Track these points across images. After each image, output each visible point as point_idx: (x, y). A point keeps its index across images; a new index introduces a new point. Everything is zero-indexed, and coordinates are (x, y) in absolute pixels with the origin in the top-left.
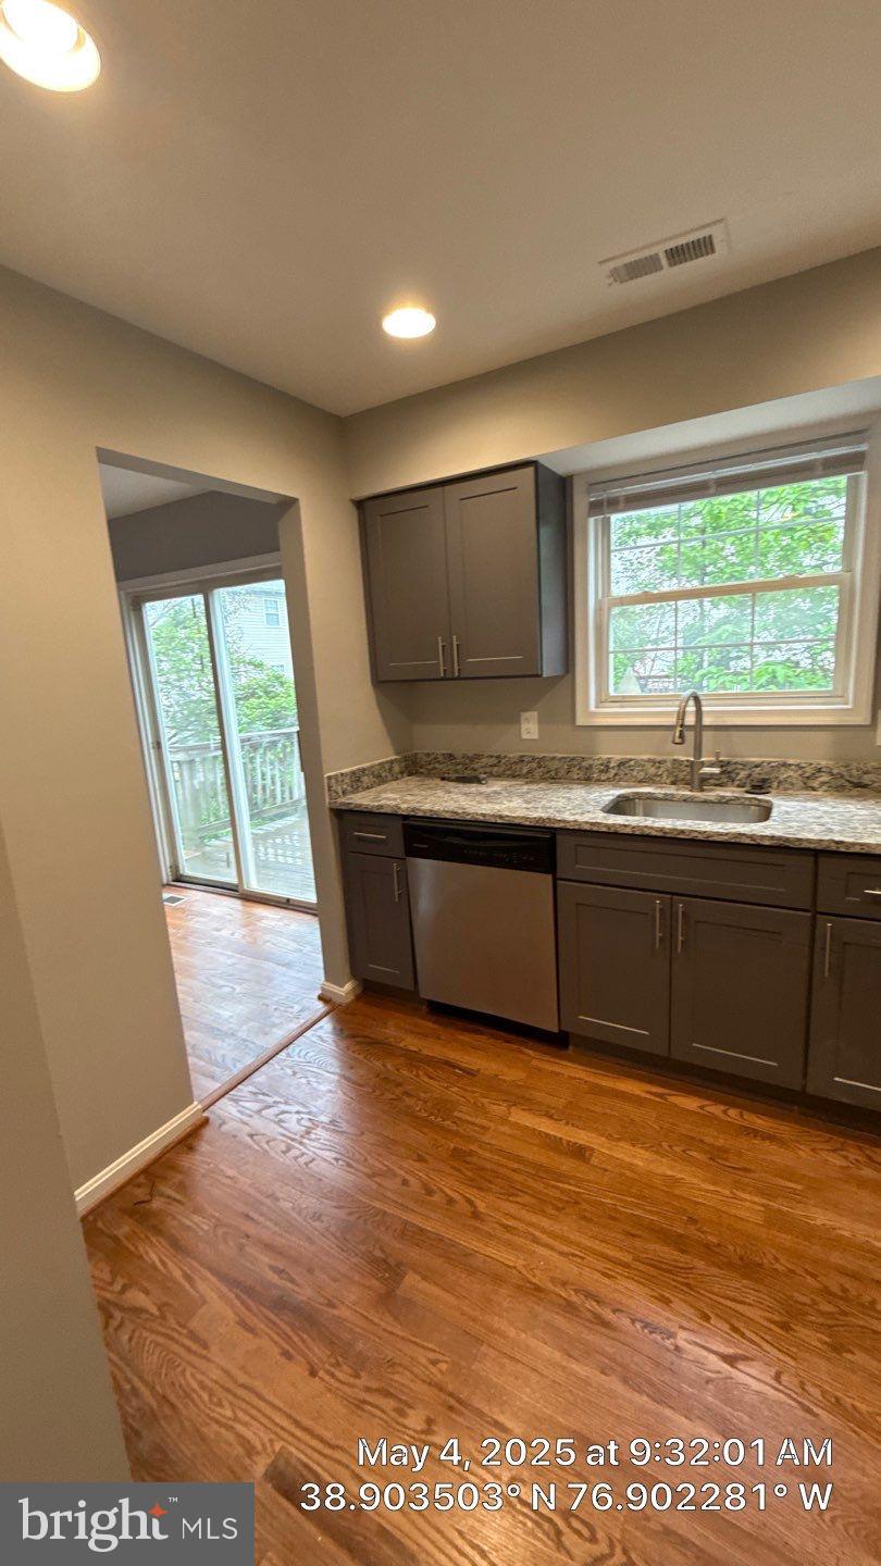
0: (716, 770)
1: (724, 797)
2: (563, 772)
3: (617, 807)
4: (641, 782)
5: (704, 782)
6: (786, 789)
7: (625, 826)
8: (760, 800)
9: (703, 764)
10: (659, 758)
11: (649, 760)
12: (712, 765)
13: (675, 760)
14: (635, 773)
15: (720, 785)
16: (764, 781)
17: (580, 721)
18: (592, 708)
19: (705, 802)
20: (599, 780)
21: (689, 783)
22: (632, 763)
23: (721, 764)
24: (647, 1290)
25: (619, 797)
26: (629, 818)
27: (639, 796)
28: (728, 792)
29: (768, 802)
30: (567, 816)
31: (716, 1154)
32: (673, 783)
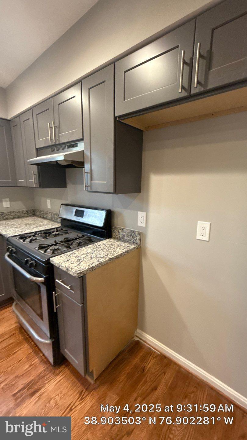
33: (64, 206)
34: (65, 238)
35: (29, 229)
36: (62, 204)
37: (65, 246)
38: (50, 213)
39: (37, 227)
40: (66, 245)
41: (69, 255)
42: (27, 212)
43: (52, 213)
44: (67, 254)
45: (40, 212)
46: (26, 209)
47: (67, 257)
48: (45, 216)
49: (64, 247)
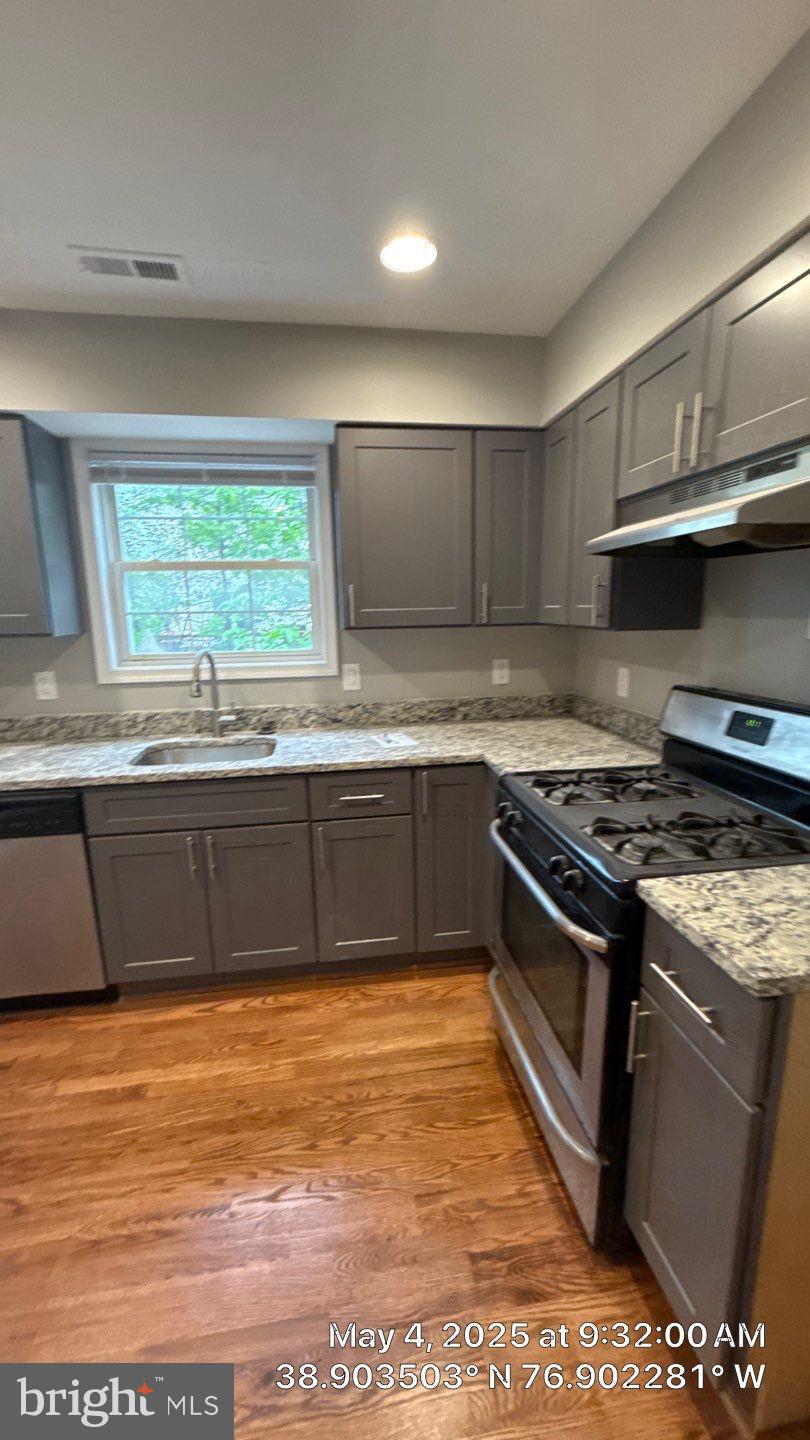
0: (232, 718)
1: (240, 740)
2: (88, 731)
3: (146, 759)
4: (169, 733)
5: (224, 728)
6: (287, 728)
7: (153, 775)
8: (266, 739)
9: (221, 714)
10: (184, 710)
11: (175, 714)
12: (229, 714)
13: (197, 712)
14: (162, 726)
15: (238, 730)
16: (271, 723)
17: (103, 680)
18: (113, 667)
19: (226, 745)
20: (127, 735)
21: (211, 730)
22: (158, 717)
23: (238, 712)
24: (203, 1183)
25: (147, 749)
26: (156, 767)
27: (168, 747)
28: (244, 736)
29: (274, 740)
30: (93, 774)
31: (257, 1039)
32: (198, 732)
33: (683, 693)
34: (685, 815)
35: (557, 756)
36: (676, 688)
37: (686, 844)
38: (623, 711)
39: (582, 754)
40: (693, 841)
41: (709, 886)
42: (552, 701)
43: (630, 714)
44: (701, 877)
45: (590, 707)
46: (549, 693)
47: (704, 891)
48: (604, 722)
49: (685, 847)
